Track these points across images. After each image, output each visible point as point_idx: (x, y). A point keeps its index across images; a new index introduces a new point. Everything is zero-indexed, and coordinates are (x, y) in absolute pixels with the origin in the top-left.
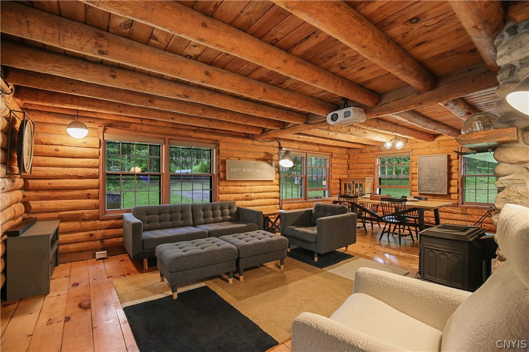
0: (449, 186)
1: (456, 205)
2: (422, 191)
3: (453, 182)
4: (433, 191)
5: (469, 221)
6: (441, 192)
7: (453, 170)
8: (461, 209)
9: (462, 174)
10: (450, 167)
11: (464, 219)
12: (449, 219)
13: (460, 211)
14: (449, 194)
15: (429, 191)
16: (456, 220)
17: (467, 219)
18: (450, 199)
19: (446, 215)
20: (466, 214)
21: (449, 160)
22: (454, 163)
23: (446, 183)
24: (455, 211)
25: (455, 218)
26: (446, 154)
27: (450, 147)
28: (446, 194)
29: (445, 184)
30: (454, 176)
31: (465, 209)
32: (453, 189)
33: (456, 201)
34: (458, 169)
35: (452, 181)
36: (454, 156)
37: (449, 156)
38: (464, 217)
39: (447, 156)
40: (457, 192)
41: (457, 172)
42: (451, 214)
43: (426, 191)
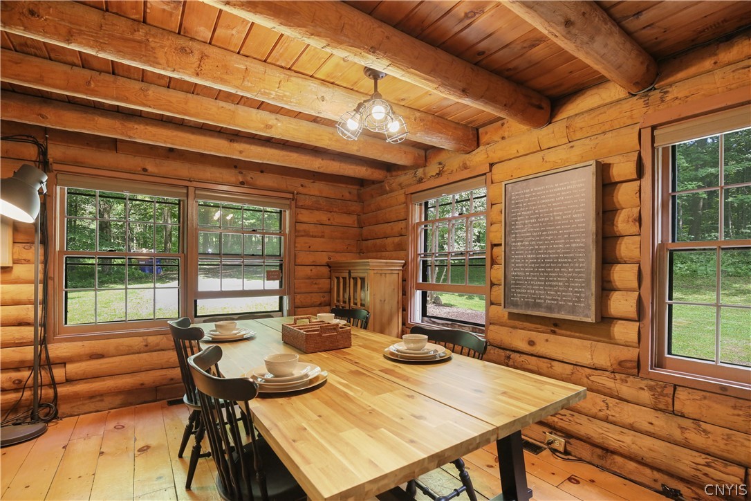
0: (605, 288)
1: (632, 369)
2: (515, 305)
3: (623, 275)
4: (549, 309)
5: (686, 445)
6: (573, 310)
7: (622, 223)
8: (651, 388)
9: (658, 240)
10: (606, 211)
11: (663, 433)
12: (606, 420)
13: (646, 396)
14: (605, 319)
15: (536, 305)
16: (632, 428)
17: (677, 434)
18: (610, 339)
19: (595, 404)
20: (673, 413)
21: (606, 184)
22: (624, 195)
23: (593, 275)
24: (626, 390)
25: (628, 420)
26: (593, 162)
27: (609, 135)
28: (591, 319)
29: (588, 282)
30: (626, 248)
31: (670, 390)
32: (622, 304)
33: (632, 354)
34: (639, 220)
35: (618, 267)
36: (622, 168)
37: (603, 170)
38: (662, 423)
39: (593, 168)
40: (634, 315)
41: (635, 229)
42: (611, 401)
43: (527, 305)
